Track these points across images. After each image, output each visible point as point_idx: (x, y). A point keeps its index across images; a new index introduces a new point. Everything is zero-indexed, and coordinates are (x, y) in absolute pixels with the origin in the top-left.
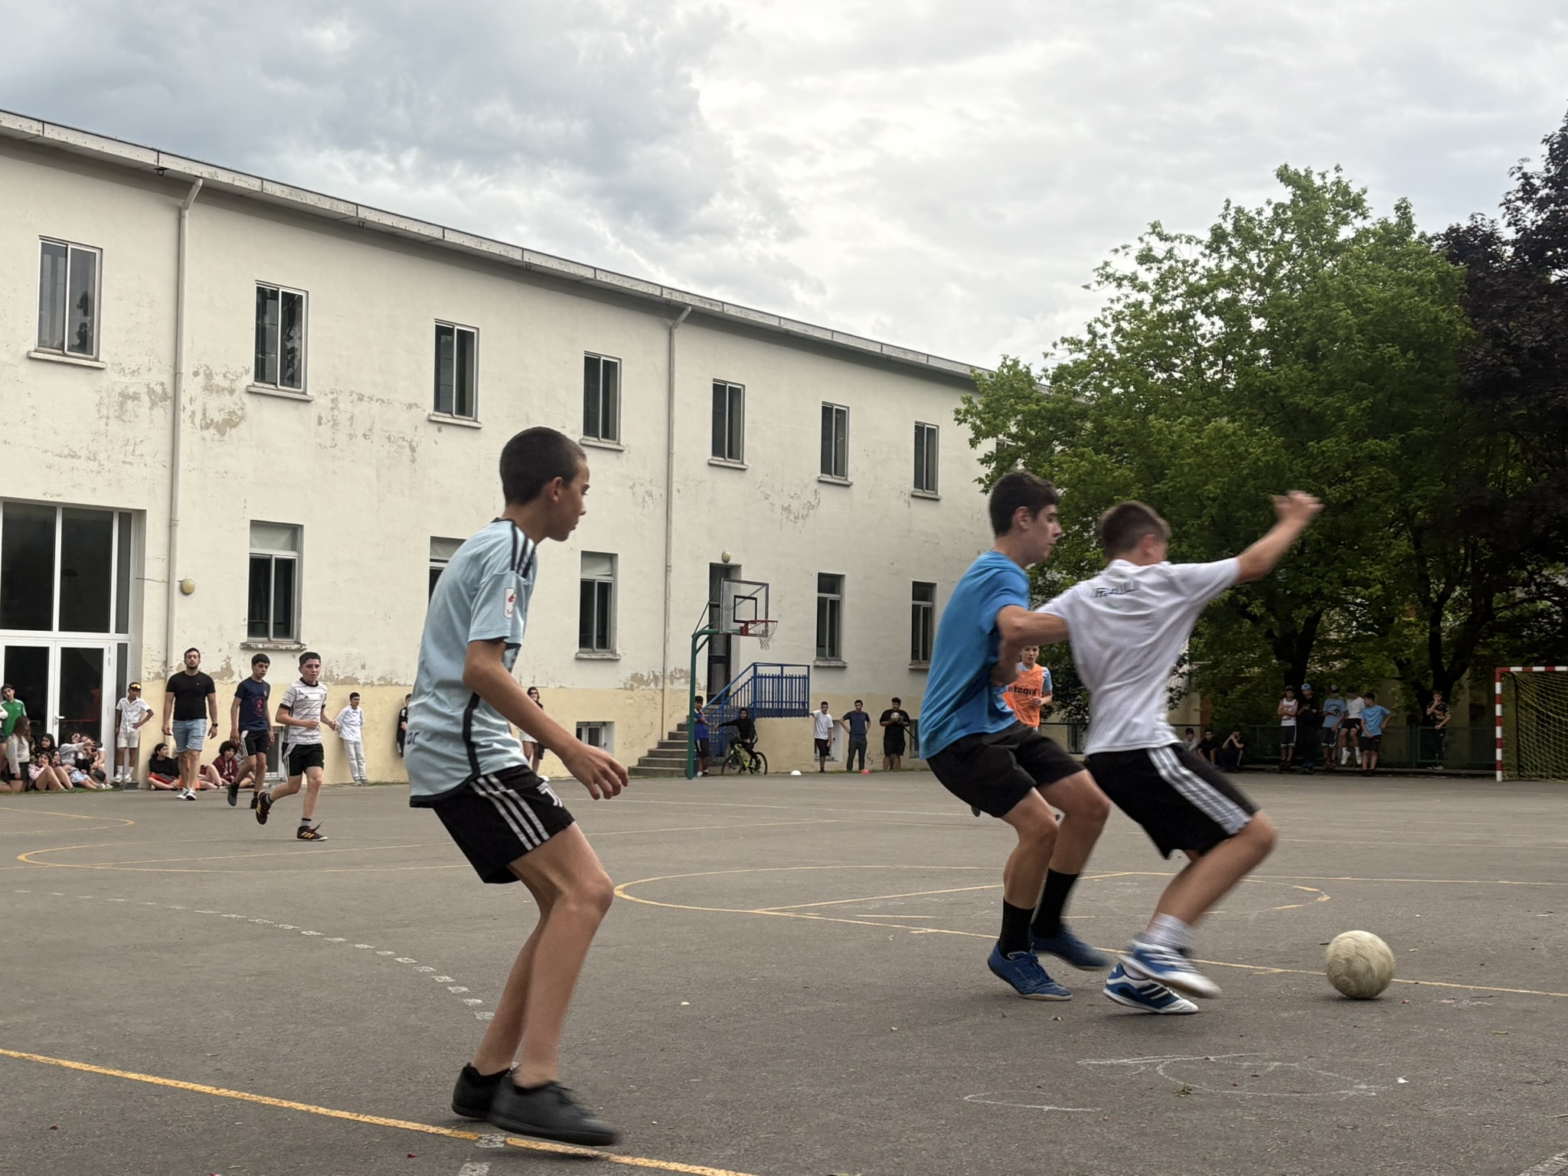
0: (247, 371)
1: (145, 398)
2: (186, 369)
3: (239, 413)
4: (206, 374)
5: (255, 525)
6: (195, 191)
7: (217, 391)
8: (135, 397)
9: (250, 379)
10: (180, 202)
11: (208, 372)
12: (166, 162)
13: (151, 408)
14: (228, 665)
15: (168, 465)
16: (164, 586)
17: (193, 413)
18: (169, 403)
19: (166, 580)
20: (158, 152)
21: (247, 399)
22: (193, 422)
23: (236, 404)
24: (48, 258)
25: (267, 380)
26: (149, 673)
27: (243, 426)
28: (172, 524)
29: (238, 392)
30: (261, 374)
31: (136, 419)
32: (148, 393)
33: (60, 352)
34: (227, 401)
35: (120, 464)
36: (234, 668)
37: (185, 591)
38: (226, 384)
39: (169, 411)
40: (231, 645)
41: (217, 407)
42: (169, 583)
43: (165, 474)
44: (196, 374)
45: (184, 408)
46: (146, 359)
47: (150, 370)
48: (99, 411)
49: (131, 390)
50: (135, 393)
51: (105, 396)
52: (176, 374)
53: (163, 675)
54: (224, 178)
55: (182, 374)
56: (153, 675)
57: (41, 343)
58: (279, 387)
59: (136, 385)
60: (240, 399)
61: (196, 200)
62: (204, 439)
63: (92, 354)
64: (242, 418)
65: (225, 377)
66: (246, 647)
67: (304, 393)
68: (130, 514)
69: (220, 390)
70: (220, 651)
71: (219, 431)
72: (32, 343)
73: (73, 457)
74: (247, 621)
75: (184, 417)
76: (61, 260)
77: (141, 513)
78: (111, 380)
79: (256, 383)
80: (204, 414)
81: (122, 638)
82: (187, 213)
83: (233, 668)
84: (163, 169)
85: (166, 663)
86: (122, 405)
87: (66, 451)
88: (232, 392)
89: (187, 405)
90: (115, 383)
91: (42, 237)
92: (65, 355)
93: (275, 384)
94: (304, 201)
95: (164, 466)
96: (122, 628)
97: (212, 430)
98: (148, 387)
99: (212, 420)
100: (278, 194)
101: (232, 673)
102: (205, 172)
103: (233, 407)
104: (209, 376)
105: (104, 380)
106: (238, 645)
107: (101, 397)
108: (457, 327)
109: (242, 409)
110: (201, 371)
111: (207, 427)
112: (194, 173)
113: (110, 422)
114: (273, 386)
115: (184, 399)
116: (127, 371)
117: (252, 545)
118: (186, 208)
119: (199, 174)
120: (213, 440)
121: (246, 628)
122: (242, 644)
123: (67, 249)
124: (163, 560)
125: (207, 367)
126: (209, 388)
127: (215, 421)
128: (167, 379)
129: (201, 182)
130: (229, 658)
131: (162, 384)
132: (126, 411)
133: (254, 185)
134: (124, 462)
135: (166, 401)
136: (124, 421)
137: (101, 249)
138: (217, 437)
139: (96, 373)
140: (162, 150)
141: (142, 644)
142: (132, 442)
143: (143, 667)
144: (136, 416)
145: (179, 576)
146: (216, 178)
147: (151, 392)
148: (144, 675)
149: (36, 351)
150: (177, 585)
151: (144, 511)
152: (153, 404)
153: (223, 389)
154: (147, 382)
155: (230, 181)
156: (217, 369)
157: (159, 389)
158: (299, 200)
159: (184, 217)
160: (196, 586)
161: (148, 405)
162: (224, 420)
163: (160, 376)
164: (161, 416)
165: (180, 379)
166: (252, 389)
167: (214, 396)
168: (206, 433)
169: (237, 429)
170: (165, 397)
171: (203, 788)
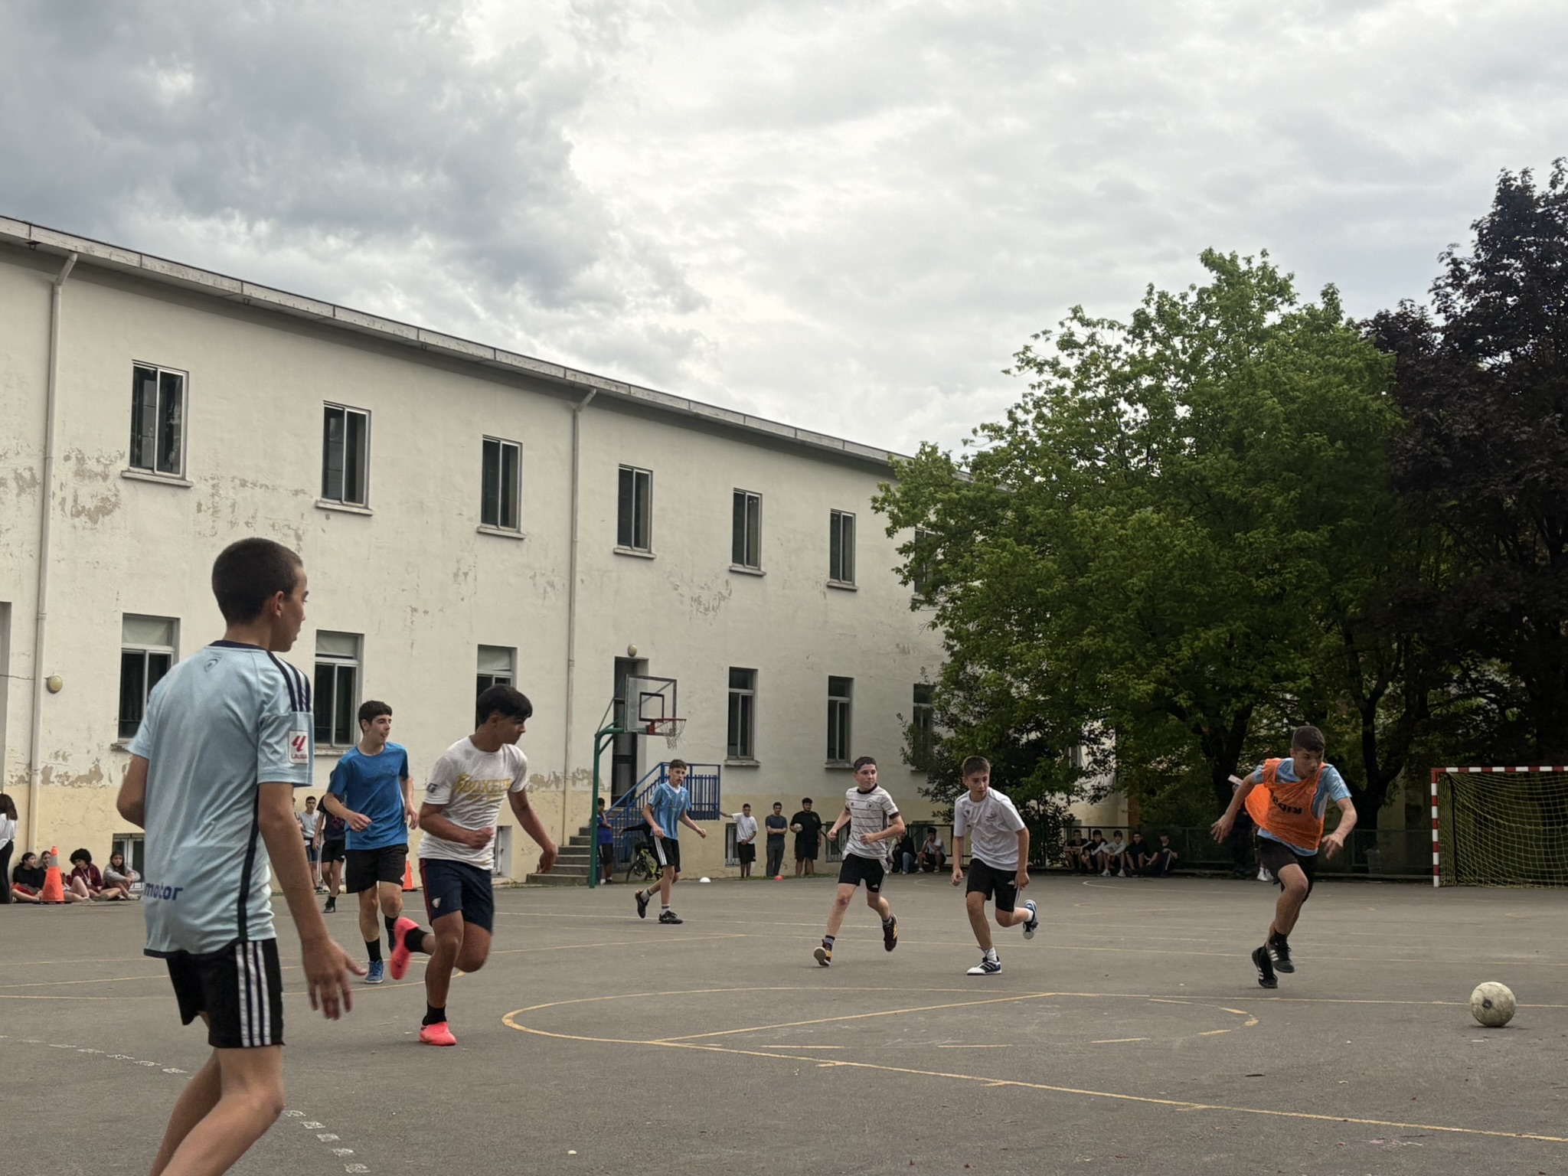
0: (122, 456)
1: (12, 484)
2: (57, 453)
3: (113, 499)
4: (77, 459)
5: (128, 618)
6: (69, 267)
7: (90, 477)
8: (2, 483)
9: (124, 464)
10: (53, 278)
11: (79, 456)
12: (38, 236)
13: (18, 495)
14: (97, 767)
15: (36, 555)
16: (29, 683)
17: (64, 500)
18: (38, 489)
19: (31, 677)
20: (31, 225)
21: (122, 485)
22: (63, 510)
23: (109, 490)
25: (143, 465)
26: (12, 777)
27: (117, 513)
28: (38, 618)
29: (111, 478)
30: (136, 460)
31: (2, 507)
32: (16, 478)
34: (100, 487)
36: (104, 770)
37: (52, 689)
38: (99, 469)
39: (38, 498)
40: (100, 747)
41: (89, 494)
42: (34, 680)
43: (31, 564)
44: (67, 458)
45: (54, 494)
46: (14, 442)
47: (18, 453)
50: (2, 478)
52: (45, 459)
53: (27, 779)
54: (100, 252)
55: (52, 458)
56: (16, 779)
58: (156, 472)
59: (3, 470)
60: (115, 485)
61: (71, 276)
62: (75, 527)
64: (116, 505)
65: (98, 461)
66: (116, 749)
67: (183, 478)
69: (93, 475)
70: (88, 752)
71: (91, 519)
74: (117, 722)
75: (53, 503)
77: (6, 606)
79: (131, 468)
80: (75, 501)
82: (60, 290)
83: (103, 772)
84: (35, 243)
85: (30, 765)
88: (105, 477)
89: (58, 491)
93: (152, 469)
94: (186, 278)
95: (31, 556)
97: (83, 518)
98: (16, 472)
99: (83, 507)
100: (158, 270)
101: (101, 777)
102: (80, 246)
103: (107, 493)
104: (81, 460)
106: (108, 746)
108: (347, 410)
109: (116, 495)
110: (73, 455)
111: (78, 514)
112: (68, 247)
114: (149, 472)
115: (54, 486)
117: (124, 640)
118: (59, 284)
119: (73, 249)
120: (84, 528)
121: (117, 729)
122: (112, 745)
124: (29, 655)
125: (80, 451)
126: (80, 473)
127: (87, 507)
128: (36, 464)
129: (75, 257)
130: (98, 761)
131: (31, 469)
133: (133, 261)
135: (34, 486)
138: (89, 525)
140: (35, 223)
141: (5, 746)
143: (5, 770)
144: (3, 504)
145: (45, 674)
146: (92, 253)
147: (18, 477)
148: (7, 778)
150: (43, 682)
151: (9, 604)
152: (21, 490)
153: (96, 475)
154: (14, 467)
155: (107, 256)
156: (88, 453)
157: (27, 475)
158: (181, 277)
159: (57, 294)
160: (64, 683)
161: (15, 491)
162: (96, 507)
163: (28, 462)
164: (29, 503)
165: (50, 465)
166: (128, 475)
167: (87, 481)
168: (77, 521)
169: (110, 516)
170: (33, 482)
171: (68, 901)
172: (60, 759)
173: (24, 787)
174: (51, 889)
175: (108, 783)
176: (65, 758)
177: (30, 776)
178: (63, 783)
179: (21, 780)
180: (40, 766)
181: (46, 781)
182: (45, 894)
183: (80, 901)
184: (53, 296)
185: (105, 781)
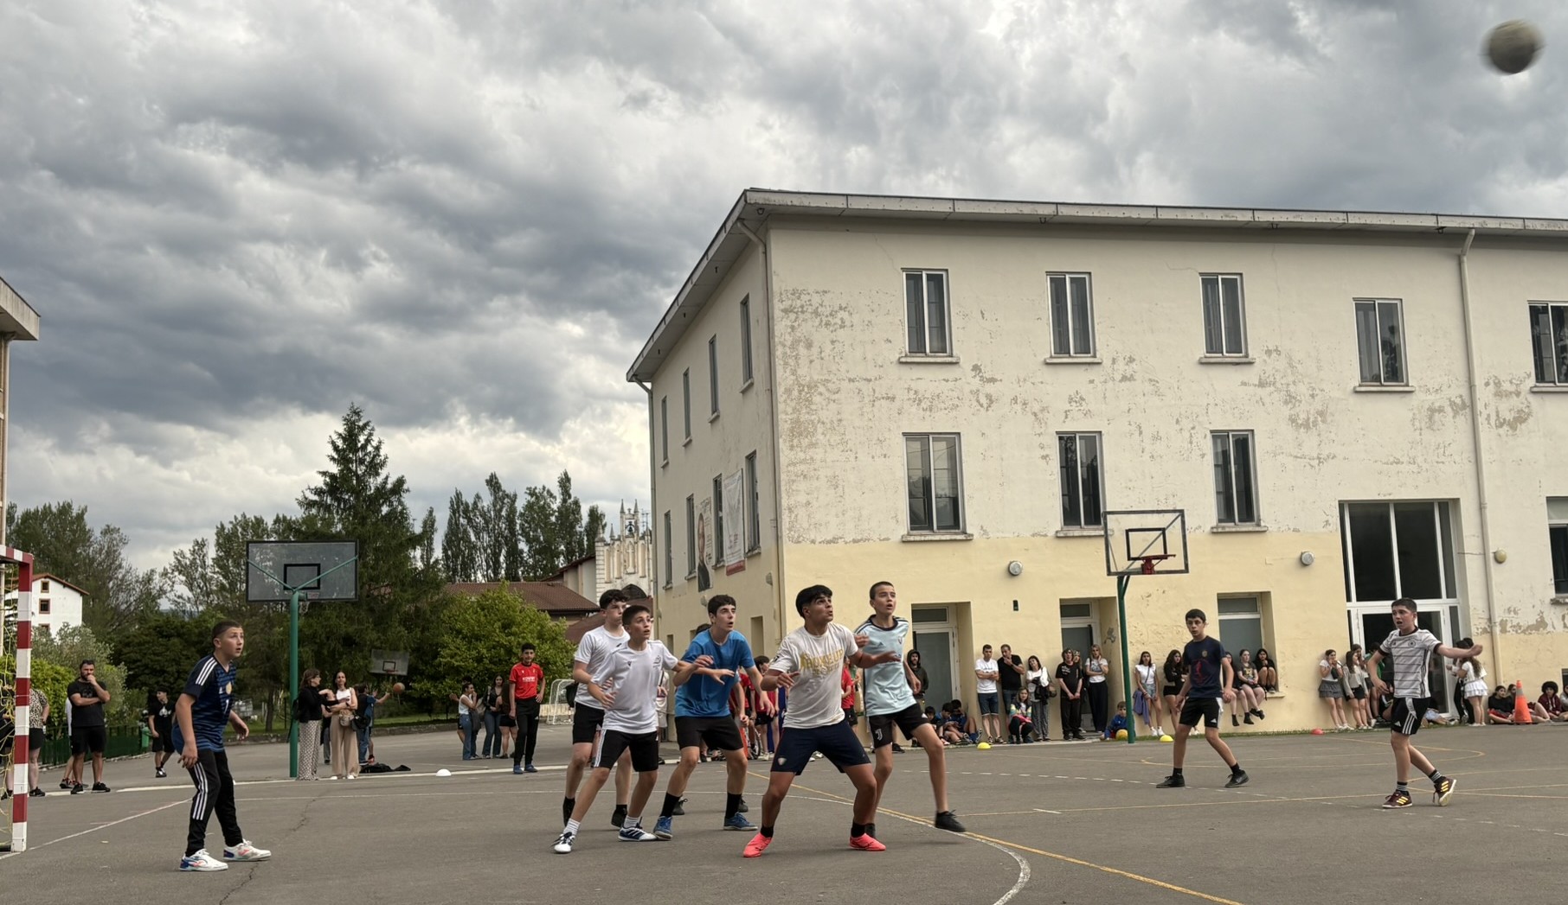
0: (1529, 376)
1: (1448, 409)
2: (1479, 382)
3: (1527, 410)
4: (1495, 383)
5: (1550, 500)
6: (1470, 240)
7: (1506, 396)
8: (1441, 410)
9: (1532, 381)
10: (1458, 251)
11: (1497, 381)
12: (1444, 222)
13: (1454, 417)
14: (1542, 617)
15: (1473, 460)
16: (1481, 557)
17: (1489, 415)
18: (1468, 410)
19: (1482, 552)
20: (1437, 215)
21: (1531, 398)
22: (1489, 423)
23: (1522, 403)
24: (1361, 313)
25: (1546, 380)
26: (1478, 629)
27: (1531, 420)
28: (1481, 507)
29: (1523, 394)
30: (1541, 376)
31: (1443, 427)
32: (1451, 405)
33: (1378, 384)
34: (1515, 402)
35: (1435, 464)
36: (1547, 620)
37: (1499, 560)
38: (1513, 388)
39: (1469, 417)
40: (1542, 602)
41: (1507, 409)
42: (1484, 554)
43: (1469, 468)
44: (1487, 384)
45: (1481, 413)
46: (1446, 378)
47: (1450, 387)
48: (1413, 425)
49: (1437, 405)
50: (1440, 407)
51: (1417, 412)
52: (1471, 387)
53: (1489, 630)
54: (1492, 224)
55: (1475, 386)
56: (1480, 630)
57: (1363, 379)
58: (1558, 384)
59: (1438, 400)
60: (1526, 399)
61: (1472, 246)
62: (1500, 435)
63: (1403, 381)
64: (1529, 414)
65: (1511, 382)
66: (1555, 602)
68: (1447, 503)
69: (1508, 394)
70: (1534, 607)
71: (1511, 428)
72: (1355, 380)
73: (1397, 463)
74: (1553, 582)
75: (1481, 420)
76: (1371, 313)
77: (1456, 501)
78: (1420, 399)
79: (1538, 384)
80: (1498, 416)
81: (1452, 602)
82: (1465, 259)
84: (1442, 228)
85: (1490, 619)
86: (1431, 418)
87: (1392, 459)
88: (1518, 394)
89: (1483, 410)
90: (1423, 401)
91: (1354, 299)
92: (1383, 386)
93: (1554, 382)
94: (1562, 229)
95: (1470, 461)
96: (1451, 594)
97: (1506, 428)
98: (1450, 401)
99: (1504, 419)
100: (1539, 228)
101: (1546, 625)
102: (1476, 223)
103: (1521, 406)
104: (1498, 384)
105: (1414, 401)
106: (1548, 601)
107: (1414, 414)
109: (1528, 407)
110: (1491, 382)
111: (1501, 425)
112: (1467, 226)
113: (1423, 432)
114: (1552, 385)
115: (1480, 406)
116: (1431, 390)
117: (1550, 518)
118: (1464, 255)
119: (1471, 226)
120: (1507, 435)
121: (1553, 587)
122: (1551, 600)
123: (1374, 304)
124: (1478, 537)
125: (1496, 377)
126: (1499, 394)
127: (1507, 419)
128: (1464, 392)
129: (1473, 232)
130: (1542, 613)
131: (1461, 396)
132: (1435, 422)
133: (1518, 225)
134: (1437, 462)
135: (1465, 409)
136: (1433, 430)
137: (1401, 300)
138: (1510, 432)
139: (1408, 396)
140: (1440, 213)
141: (1468, 606)
142: (1442, 445)
143: (1472, 624)
144: (1443, 425)
145: (1492, 549)
146: (1485, 226)
147: (1452, 404)
148: (1474, 630)
149: (1360, 386)
150: (1491, 555)
151: (1458, 499)
152: (1456, 413)
153: (1511, 393)
154: (1448, 396)
155: (1498, 226)
156: (1502, 378)
157: (1458, 401)
158: (1557, 229)
159: (1463, 262)
160: (1507, 555)
161: (1451, 414)
162: (1514, 418)
163: (1458, 391)
164: (1463, 422)
165: (1475, 390)
166: (1535, 389)
167: (1504, 399)
168: (1501, 431)
169: (1525, 424)
170: (1464, 406)
171: (1535, 723)
172: (1512, 613)
173: (1487, 636)
174: (1520, 713)
175: (1552, 629)
176: (1516, 613)
177: (1491, 627)
178: (1517, 632)
179: (1485, 631)
180: (1498, 620)
181: (1504, 631)
182: (1516, 716)
183: (1543, 722)
184: (1460, 264)
185: (1549, 628)
